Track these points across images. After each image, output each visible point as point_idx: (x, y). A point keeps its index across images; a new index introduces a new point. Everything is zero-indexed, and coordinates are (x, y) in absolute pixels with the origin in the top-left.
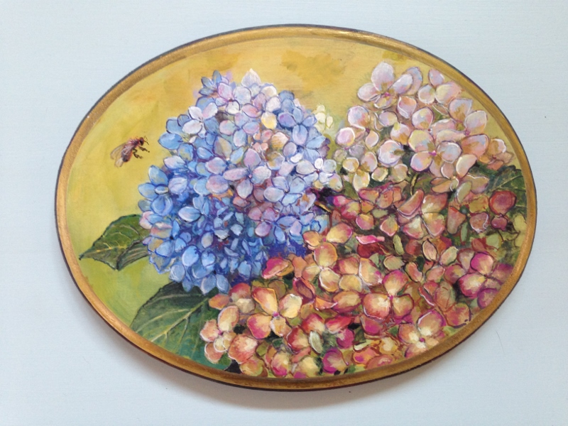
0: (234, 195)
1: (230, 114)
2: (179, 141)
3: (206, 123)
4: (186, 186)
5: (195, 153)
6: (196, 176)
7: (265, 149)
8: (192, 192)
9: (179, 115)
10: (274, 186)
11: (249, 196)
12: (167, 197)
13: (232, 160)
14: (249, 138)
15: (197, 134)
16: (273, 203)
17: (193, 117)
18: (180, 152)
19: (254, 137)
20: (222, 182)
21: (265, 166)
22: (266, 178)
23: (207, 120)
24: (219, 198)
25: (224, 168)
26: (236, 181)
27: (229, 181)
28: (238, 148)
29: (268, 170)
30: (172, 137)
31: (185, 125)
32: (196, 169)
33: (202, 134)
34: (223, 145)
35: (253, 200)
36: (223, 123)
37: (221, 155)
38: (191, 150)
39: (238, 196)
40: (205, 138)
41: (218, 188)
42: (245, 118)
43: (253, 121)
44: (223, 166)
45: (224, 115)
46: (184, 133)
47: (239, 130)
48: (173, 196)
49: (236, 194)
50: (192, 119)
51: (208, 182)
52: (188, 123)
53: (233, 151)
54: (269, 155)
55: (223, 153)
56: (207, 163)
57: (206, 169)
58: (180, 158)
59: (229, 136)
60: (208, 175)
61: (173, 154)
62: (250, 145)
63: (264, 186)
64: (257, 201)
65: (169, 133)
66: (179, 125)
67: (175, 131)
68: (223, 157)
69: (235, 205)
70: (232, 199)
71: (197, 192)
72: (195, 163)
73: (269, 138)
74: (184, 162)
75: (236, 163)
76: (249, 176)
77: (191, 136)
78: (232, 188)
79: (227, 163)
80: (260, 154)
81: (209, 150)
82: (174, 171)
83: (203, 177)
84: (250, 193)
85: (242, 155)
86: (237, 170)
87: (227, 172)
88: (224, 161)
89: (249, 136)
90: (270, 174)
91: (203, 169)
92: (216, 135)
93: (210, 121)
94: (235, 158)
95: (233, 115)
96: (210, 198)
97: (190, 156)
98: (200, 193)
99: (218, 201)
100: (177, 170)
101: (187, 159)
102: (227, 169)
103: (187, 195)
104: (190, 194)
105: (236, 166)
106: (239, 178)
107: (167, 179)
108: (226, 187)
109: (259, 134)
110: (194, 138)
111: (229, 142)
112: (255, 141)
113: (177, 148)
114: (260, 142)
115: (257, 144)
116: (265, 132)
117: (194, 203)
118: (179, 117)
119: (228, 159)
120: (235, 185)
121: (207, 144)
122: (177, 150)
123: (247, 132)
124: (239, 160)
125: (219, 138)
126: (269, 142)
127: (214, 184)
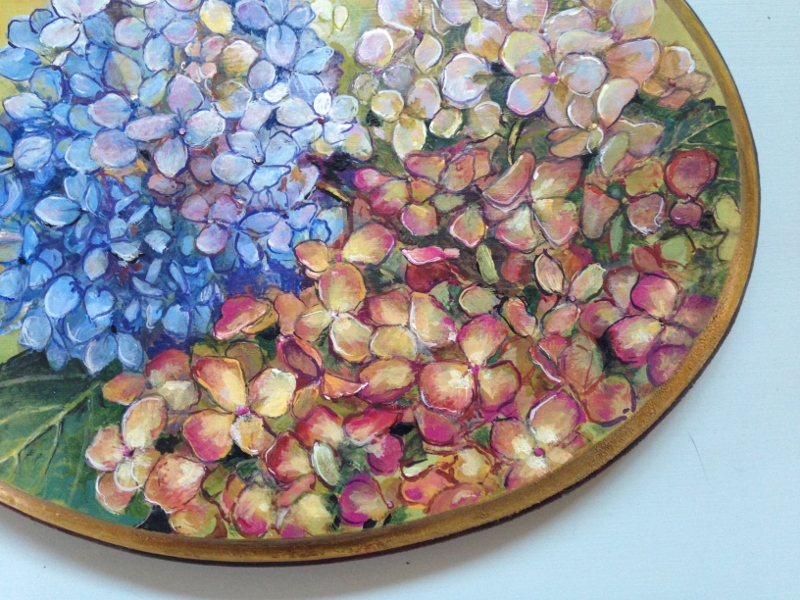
0: (149, 170)
1: (138, 6)
2: (33, 63)
3: (88, 24)
4: (48, 154)
5: (66, 87)
6: (68, 132)
7: (211, 75)
8: (61, 166)
9: (32, 10)
10: (233, 152)
11: (181, 172)
12: (10, 177)
13: (142, 99)
14: (177, 53)
15: (69, 48)
16: (231, 185)
17: (61, 14)
18: (36, 85)
19: (187, 50)
20: (123, 145)
21: (212, 110)
22: (214, 135)
23: (89, 18)
24: (119, 176)
25: (127, 115)
26: (152, 141)
27: (137, 142)
28: (155, 74)
29: (218, 118)
30: (19, 56)
31: (45, 30)
32: (68, 119)
33: (79, 48)
34: (124, 69)
35: (189, 181)
36: (123, 22)
37: (120, 88)
38: (59, 80)
39: (159, 172)
40: (87, 55)
41: (115, 156)
42: (168, 12)
43: (184, 18)
44: (125, 111)
45: (124, 7)
46: (43, 45)
47: (154, 37)
48: (24, 176)
49: (153, 169)
50: (60, 17)
51: (95, 144)
52: (52, 26)
53: (144, 79)
54: (218, 88)
55: (124, 85)
56: (92, 106)
57: (90, 118)
58: (35, 97)
59: (134, 49)
60: (93, 129)
61: (21, 89)
62: (179, 67)
63: (212, 150)
64: (198, 183)
65: (14, 47)
66: (33, 31)
67: (25, 43)
68: (124, 93)
69: (153, 190)
70: (146, 178)
71: (72, 166)
72: (68, 107)
73: (218, 52)
74: (44, 105)
75: (150, 105)
76: (178, 132)
77: (58, 51)
78: (146, 155)
79: (134, 106)
80: (201, 85)
81: (94, 80)
82: (25, 125)
83: (83, 134)
84: (184, 165)
85: (163, 89)
86: (155, 119)
87: (133, 124)
88: (127, 100)
89: (176, 48)
90: (223, 126)
91: (84, 119)
92: (108, 48)
93: (95, 20)
94: (150, 94)
95: (143, 6)
96: (100, 178)
97: (56, 93)
98: (78, 169)
99: (116, 184)
100: (30, 120)
101: (49, 98)
102: (132, 118)
103: (53, 173)
104: (57, 170)
105: (152, 111)
106: (158, 135)
107: (10, 140)
108: (132, 154)
109: (197, 44)
110: (64, 55)
111: (137, 62)
112: (188, 60)
113: (29, 76)
114: (200, 61)
115: (193, 64)
116: (209, 40)
117: (66, 189)
118: (33, 14)
119: (134, 98)
120: (151, 149)
121: (91, 66)
122: (30, 80)
123: (173, 41)
124: (158, 98)
125: (113, 53)
126: (219, 61)
127: (107, 148)
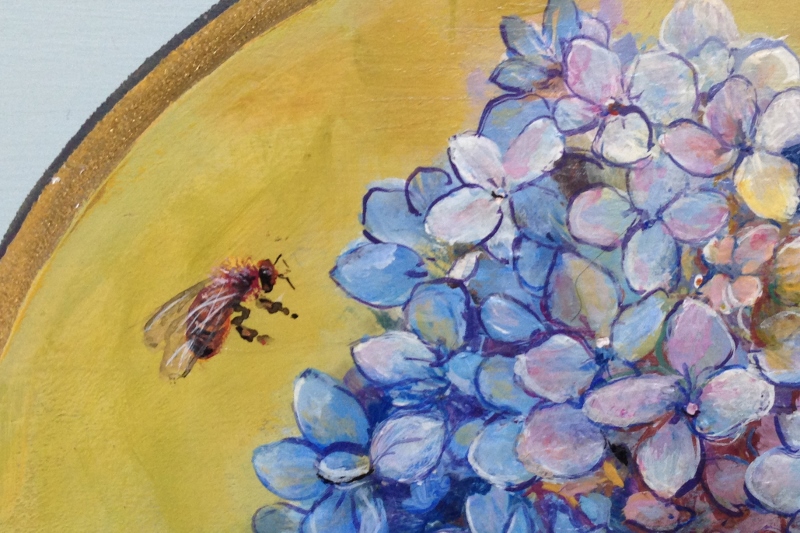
0: (627, 483)
1: (614, 165)
2: (412, 274)
3: (519, 199)
4: (437, 450)
5: (474, 320)
6: (477, 409)
7: (751, 300)
8: (462, 473)
9: (412, 170)
10: (788, 450)
11: (687, 487)
12: (363, 494)
13: (617, 345)
14: (687, 259)
15: (482, 245)
16: (782, 515)
17: (468, 178)
18: (416, 317)
19: (706, 251)
20: (579, 435)
21: (751, 369)
22: (753, 417)
23: (521, 187)
24: (570, 495)
25: (588, 377)
26: (634, 427)
27: (606, 429)
28: (644, 298)
29: (762, 385)
30: (385, 259)
31: (435, 208)
32: (476, 383)
33: (500, 245)
34: (584, 288)
35: (701, 505)
36: (586, 196)
37: (576, 325)
38: (460, 307)
39: (644, 487)
40: (515, 259)
41: (563, 455)
42: (673, 178)
43: (703, 189)
44: (585, 368)
45: (589, 166)
46: (431, 239)
47: (645, 226)
48: (390, 492)
49: (635, 481)
50: (465, 185)
51: (527, 432)
52: (447, 202)
53: (623, 308)
54: (764, 325)
55: (583, 319)
56: (522, 358)
57: (517, 382)
58: (413, 339)
59: (607, 249)
60: (523, 404)
61: (387, 323)
62: (689, 285)
63: (747, 446)
64: (719, 509)
65: (376, 241)
66: (413, 210)
67: (397, 235)
68: (585, 334)
69: (632, 523)
70: (619, 498)
71: (482, 473)
72: (477, 359)
73: (767, 256)
74: (430, 356)
75: (632, 358)
76: (682, 410)
77: (460, 251)
78: (621, 455)
79: (601, 359)
80: (731, 319)
81: (527, 307)
82: (394, 393)
83: (504, 413)
84: (692, 475)
85: (658, 326)
86: (640, 384)
87: (598, 395)
88: (589, 348)
89: (686, 248)
90: (772, 399)
91: (507, 383)
92: (557, 247)
93: (533, 192)
94: (630, 338)
95: (626, 167)
96: (533, 497)
97: (454, 332)
98: (492, 479)
99: (564, 509)
100: (404, 384)
101: (441, 342)
102: (598, 382)
103: (445, 487)
104: (453, 480)
105: (636, 369)
106: (646, 416)
107: (364, 423)
108: (596, 451)
109: (727, 241)
110: (471, 259)
111: (610, 274)
112: (708, 270)
113: (403, 299)
114: (731, 274)
115: (717, 279)
116: (751, 232)
117: (470, 519)
118: (412, 177)
119: (602, 343)
120: (631, 443)
121: (522, 282)
122: (406, 305)
123: (680, 234)
124: (646, 345)
125: (567, 258)
126: (767, 275)
127: (548, 441)
